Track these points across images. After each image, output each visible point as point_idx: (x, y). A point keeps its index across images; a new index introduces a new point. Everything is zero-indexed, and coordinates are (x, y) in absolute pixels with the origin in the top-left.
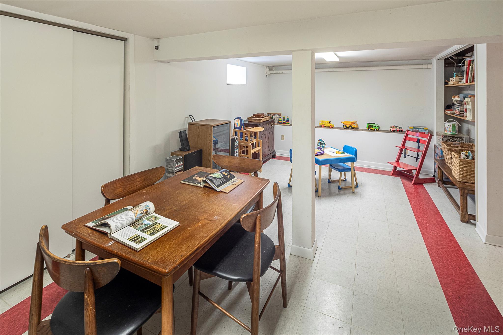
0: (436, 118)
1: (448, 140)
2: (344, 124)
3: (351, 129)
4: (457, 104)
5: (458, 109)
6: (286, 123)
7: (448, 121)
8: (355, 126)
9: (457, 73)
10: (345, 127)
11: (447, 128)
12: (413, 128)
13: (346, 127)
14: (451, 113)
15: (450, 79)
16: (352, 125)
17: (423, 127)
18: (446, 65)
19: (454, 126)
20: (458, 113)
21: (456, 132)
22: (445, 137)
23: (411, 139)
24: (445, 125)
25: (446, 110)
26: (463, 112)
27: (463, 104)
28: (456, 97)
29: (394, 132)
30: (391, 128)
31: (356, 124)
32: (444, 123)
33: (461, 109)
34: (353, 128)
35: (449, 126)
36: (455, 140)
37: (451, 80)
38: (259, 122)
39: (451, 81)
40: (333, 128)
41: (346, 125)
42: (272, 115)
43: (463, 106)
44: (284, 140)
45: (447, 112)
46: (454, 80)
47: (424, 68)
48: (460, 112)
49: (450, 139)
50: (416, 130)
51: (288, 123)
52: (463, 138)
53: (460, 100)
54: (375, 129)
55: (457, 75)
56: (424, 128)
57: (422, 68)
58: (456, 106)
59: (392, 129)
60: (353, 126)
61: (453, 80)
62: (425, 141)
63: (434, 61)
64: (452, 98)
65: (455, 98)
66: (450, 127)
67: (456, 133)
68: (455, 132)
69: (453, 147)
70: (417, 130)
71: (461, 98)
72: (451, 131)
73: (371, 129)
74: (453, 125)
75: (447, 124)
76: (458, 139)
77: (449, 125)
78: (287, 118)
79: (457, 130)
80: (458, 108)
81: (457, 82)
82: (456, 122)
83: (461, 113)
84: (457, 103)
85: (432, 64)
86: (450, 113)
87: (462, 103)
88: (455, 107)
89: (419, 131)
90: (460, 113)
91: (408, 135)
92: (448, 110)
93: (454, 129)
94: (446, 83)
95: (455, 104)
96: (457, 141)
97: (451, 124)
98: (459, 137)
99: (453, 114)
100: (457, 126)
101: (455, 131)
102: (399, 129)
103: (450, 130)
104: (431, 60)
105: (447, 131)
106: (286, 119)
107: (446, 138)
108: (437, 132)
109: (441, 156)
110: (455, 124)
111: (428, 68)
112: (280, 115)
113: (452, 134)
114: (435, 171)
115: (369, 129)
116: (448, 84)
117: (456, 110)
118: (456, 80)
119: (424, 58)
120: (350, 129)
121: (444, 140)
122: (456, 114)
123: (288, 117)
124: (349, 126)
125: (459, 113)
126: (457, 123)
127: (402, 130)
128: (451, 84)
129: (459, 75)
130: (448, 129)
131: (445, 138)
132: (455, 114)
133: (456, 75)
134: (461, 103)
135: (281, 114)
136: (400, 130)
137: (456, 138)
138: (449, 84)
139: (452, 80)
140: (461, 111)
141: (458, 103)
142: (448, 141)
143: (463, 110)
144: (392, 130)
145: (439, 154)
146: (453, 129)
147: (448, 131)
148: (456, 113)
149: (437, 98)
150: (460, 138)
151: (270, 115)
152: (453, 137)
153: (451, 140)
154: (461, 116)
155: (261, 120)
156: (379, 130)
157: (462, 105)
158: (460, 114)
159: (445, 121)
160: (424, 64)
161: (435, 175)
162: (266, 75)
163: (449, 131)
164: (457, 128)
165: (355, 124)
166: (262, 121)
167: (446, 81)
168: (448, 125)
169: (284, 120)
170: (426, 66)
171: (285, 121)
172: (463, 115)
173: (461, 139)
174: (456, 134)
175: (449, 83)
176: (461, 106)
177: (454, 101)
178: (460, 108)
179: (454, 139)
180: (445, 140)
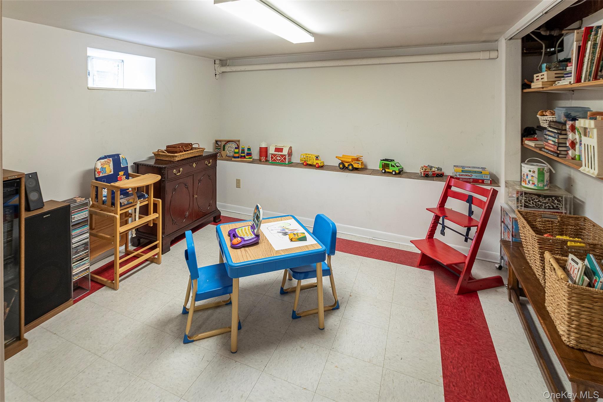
0: (505, 154)
1: (530, 201)
2: (341, 162)
3: (352, 170)
4: (550, 129)
5: (553, 141)
6: (246, 157)
7: (528, 162)
8: (358, 166)
9: (548, 64)
10: (341, 166)
11: (527, 176)
12: (462, 171)
13: (344, 167)
14: (536, 147)
15: (535, 76)
16: (352, 163)
17: (480, 170)
18: (525, 51)
19: (541, 172)
20: (552, 149)
21: (545, 184)
22: (523, 195)
23: (457, 196)
24: (522, 170)
25: (524, 139)
26: (566, 147)
27: (565, 130)
28: (547, 114)
29: (426, 176)
30: (423, 169)
31: (360, 162)
32: (521, 166)
33: (561, 141)
34: (356, 169)
35: (532, 172)
36: (544, 203)
37: (537, 78)
38: (172, 160)
39: (537, 80)
40: (321, 167)
41: (344, 163)
42: (223, 143)
43: (566, 134)
44: (241, 187)
45: (527, 142)
46: (545, 77)
47: (484, 58)
48: (559, 147)
49: (534, 199)
50: (467, 175)
51: (249, 158)
52: (560, 198)
53: (554, 120)
54: (393, 171)
55: (549, 68)
56: (481, 172)
57: (480, 59)
58: (547, 133)
59: (423, 171)
60: (355, 166)
61: (542, 79)
62: (483, 203)
63: (503, 44)
64: (537, 115)
65: (544, 115)
66: (533, 175)
67: (545, 186)
68: (543, 185)
69: (540, 223)
70: (469, 176)
71: (559, 116)
72: (536, 183)
73: (387, 170)
74: (538, 171)
75: (526, 168)
76: (549, 200)
77: (532, 170)
78: (248, 149)
79: (547, 181)
80: (553, 137)
81: (550, 83)
82: (546, 164)
83: (560, 149)
84: (550, 127)
85: (497, 50)
86: (534, 146)
87: (564, 128)
88: (547, 135)
89: (472, 177)
90: (558, 149)
91: (452, 186)
92: (528, 138)
93: (541, 179)
94: (525, 85)
95: (545, 128)
96: (549, 204)
97: (535, 168)
98: (551, 197)
99: (540, 150)
100: (547, 172)
101: (544, 182)
102: (437, 172)
103: (533, 181)
104: (497, 42)
105: (527, 182)
106: (246, 151)
107: (526, 197)
108: (506, 182)
109: (514, 234)
110: (544, 169)
111: (491, 57)
112: (237, 142)
113: (537, 188)
114: (502, 258)
115: (383, 171)
116: (529, 87)
117: (547, 142)
118: (548, 78)
119: (484, 39)
120: (349, 170)
121: (521, 201)
122: (547, 149)
123: (249, 146)
124: (349, 165)
125: (556, 148)
126: (547, 166)
127: (441, 174)
128: (536, 85)
129: (554, 69)
130: (530, 178)
131: (524, 198)
132: (545, 150)
133: (546, 67)
134: (560, 127)
135: (239, 141)
136: (438, 174)
137: (545, 197)
138: (532, 88)
139: (540, 78)
140: (560, 145)
141: (552, 126)
142: (530, 204)
143: (566, 143)
144: (424, 174)
145: (510, 227)
146: (538, 179)
147: (529, 182)
148: (546, 147)
149: (506, 115)
150: (553, 198)
151: (219, 143)
152: (539, 195)
153: (536, 202)
154: (560, 156)
155: (176, 156)
156: (400, 173)
157: (563, 132)
158: (558, 152)
159: (523, 161)
160: (482, 51)
161: (502, 265)
162: (216, 75)
163: (531, 182)
164: (547, 176)
165: (358, 162)
166: (177, 159)
167: (526, 81)
168: (530, 171)
169: (243, 150)
170: (486, 55)
171: (244, 153)
172: (566, 155)
173: (556, 201)
174: (546, 188)
175: (532, 84)
176: (561, 134)
177: (541, 122)
178: (558, 138)
179: (541, 200)
180: (523, 201)
